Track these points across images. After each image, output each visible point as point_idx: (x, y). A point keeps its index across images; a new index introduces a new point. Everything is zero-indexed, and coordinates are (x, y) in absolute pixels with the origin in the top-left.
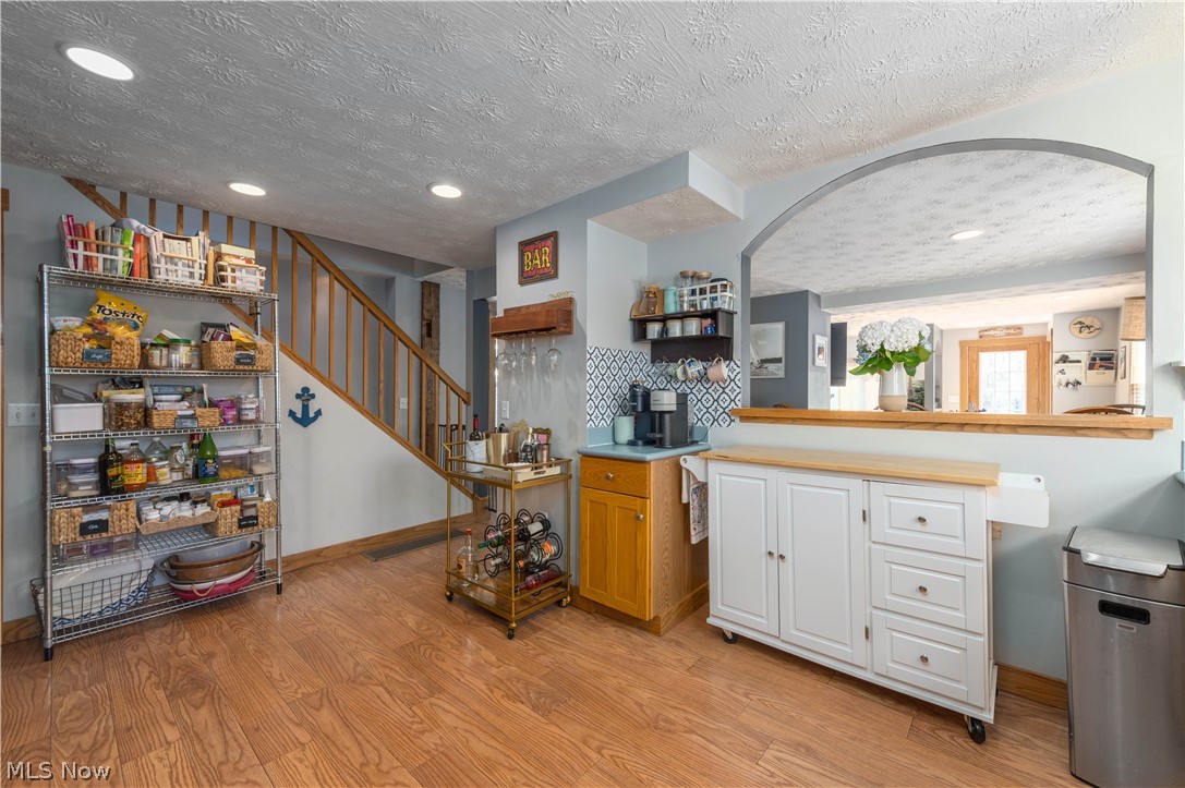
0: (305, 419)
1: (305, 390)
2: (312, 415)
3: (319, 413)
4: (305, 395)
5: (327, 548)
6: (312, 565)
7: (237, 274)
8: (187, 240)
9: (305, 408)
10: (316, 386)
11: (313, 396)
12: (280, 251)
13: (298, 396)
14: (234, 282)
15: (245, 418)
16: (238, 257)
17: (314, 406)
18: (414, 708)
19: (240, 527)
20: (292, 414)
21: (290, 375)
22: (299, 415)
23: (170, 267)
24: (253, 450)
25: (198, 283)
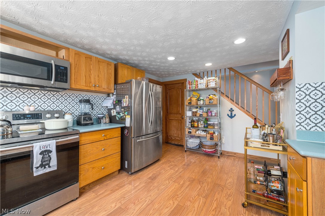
0: (231, 117)
1: (231, 109)
2: (233, 115)
3: (235, 115)
4: (231, 110)
5: (238, 153)
6: (232, 156)
7: (211, 83)
8: (203, 79)
9: (231, 114)
10: (234, 108)
11: (233, 110)
12: (226, 74)
13: (229, 110)
14: (210, 85)
15: (212, 115)
16: (211, 80)
17: (233, 113)
18: (197, 196)
19: (210, 139)
20: (228, 115)
21: (227, 104)
22: (230, 115)
23: (200, 85)
24: (215, 123)
25: (205, 87)
